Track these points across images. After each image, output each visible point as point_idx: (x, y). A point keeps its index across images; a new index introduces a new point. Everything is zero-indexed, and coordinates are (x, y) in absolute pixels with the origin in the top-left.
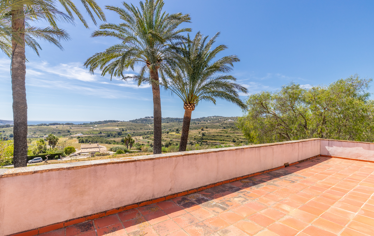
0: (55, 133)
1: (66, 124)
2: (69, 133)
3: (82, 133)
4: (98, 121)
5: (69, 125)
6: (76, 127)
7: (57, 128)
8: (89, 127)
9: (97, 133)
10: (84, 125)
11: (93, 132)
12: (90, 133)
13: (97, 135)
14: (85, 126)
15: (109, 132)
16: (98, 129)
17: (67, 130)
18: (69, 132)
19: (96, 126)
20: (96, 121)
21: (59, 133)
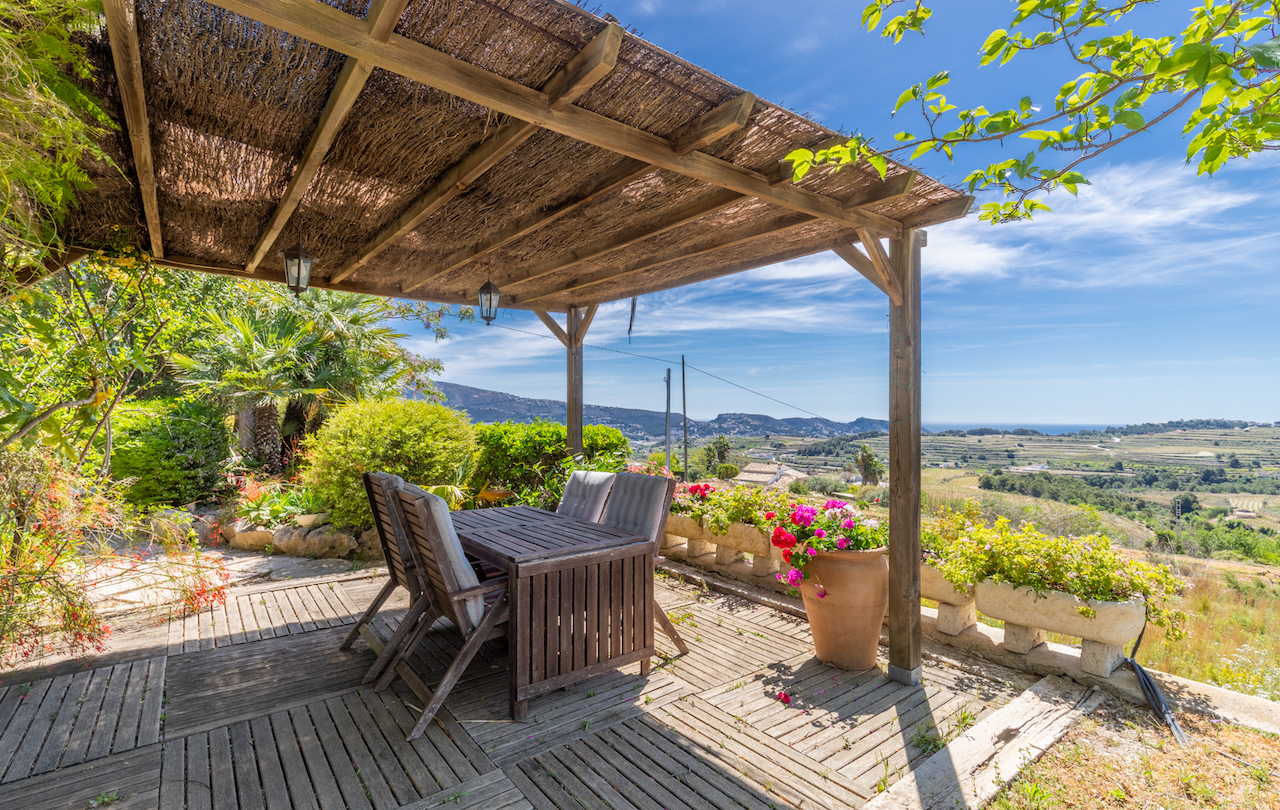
0: (971, 458)
1: (1014, 433)
2: (1009, 461)
3: (1048, 462)
4: (1139, 423)
5: (1020, 437)
6: (1040, 441)
7: (979, 444)
8: (1086, 443)
9: (1104, 468)
10: (1071, 439)
11: (1088, 463)
12: (1078, 465)
13: (1102, 474)
14: (1073, 441)
15: (1157, 468)
16: (1111, 453)
17: (1007, 451)
18: (1011, 456)
19: (1117, 440)
20: (1131, 424)
21: (980, 458)
